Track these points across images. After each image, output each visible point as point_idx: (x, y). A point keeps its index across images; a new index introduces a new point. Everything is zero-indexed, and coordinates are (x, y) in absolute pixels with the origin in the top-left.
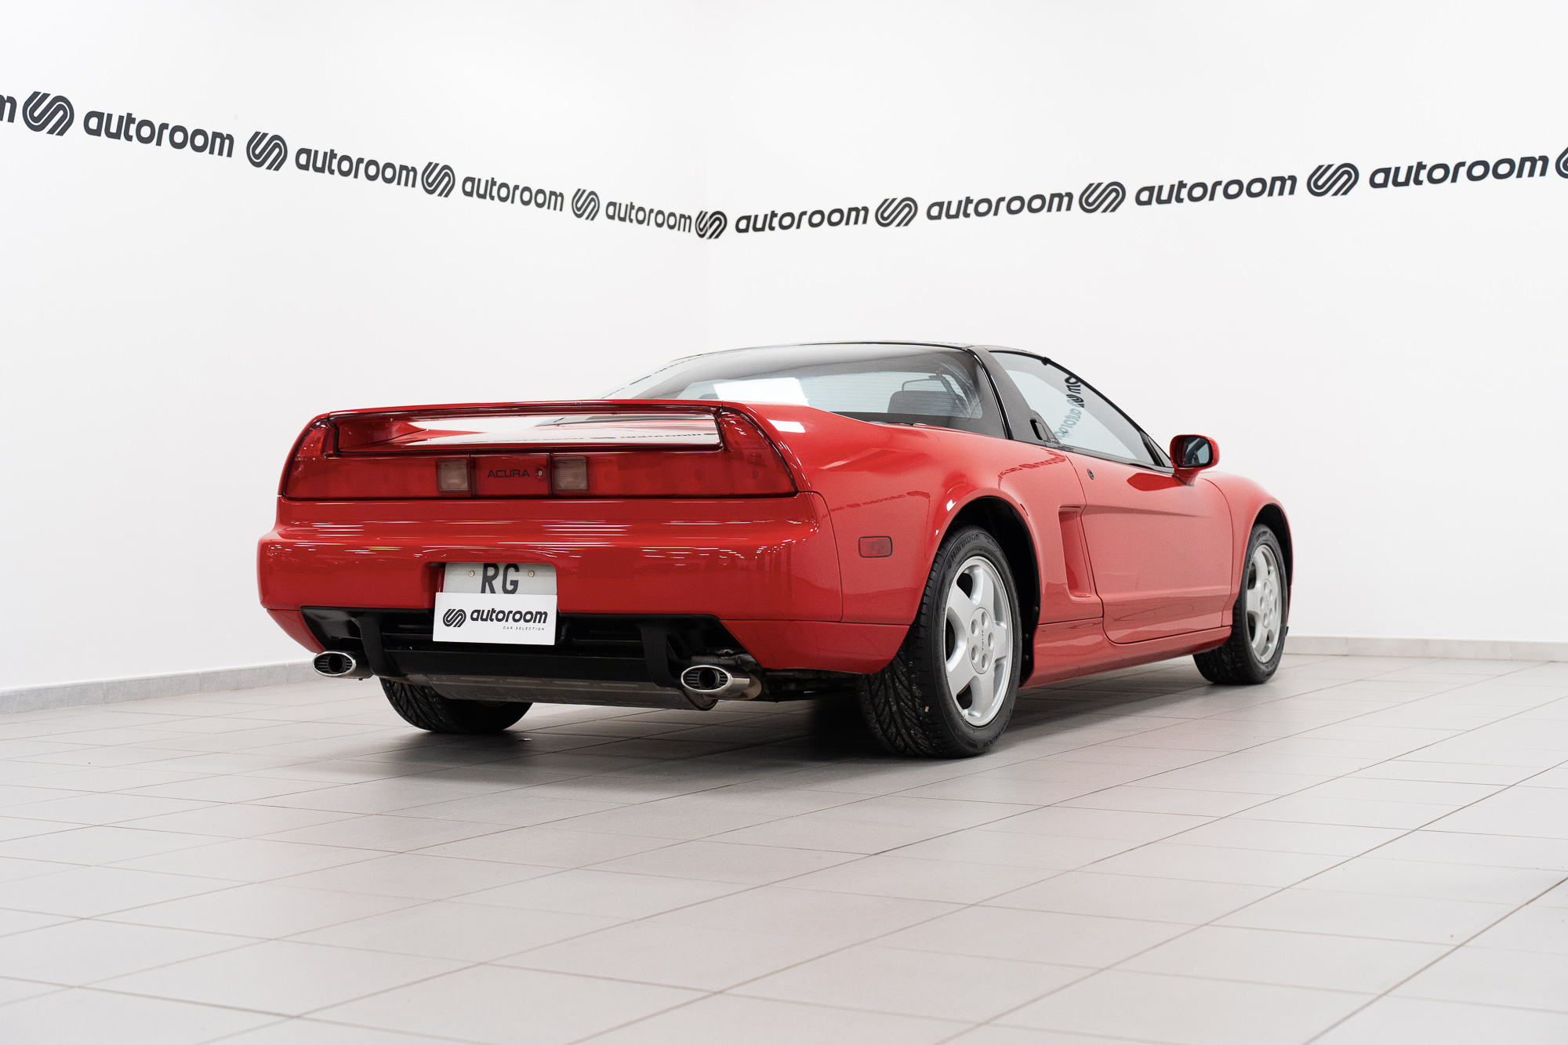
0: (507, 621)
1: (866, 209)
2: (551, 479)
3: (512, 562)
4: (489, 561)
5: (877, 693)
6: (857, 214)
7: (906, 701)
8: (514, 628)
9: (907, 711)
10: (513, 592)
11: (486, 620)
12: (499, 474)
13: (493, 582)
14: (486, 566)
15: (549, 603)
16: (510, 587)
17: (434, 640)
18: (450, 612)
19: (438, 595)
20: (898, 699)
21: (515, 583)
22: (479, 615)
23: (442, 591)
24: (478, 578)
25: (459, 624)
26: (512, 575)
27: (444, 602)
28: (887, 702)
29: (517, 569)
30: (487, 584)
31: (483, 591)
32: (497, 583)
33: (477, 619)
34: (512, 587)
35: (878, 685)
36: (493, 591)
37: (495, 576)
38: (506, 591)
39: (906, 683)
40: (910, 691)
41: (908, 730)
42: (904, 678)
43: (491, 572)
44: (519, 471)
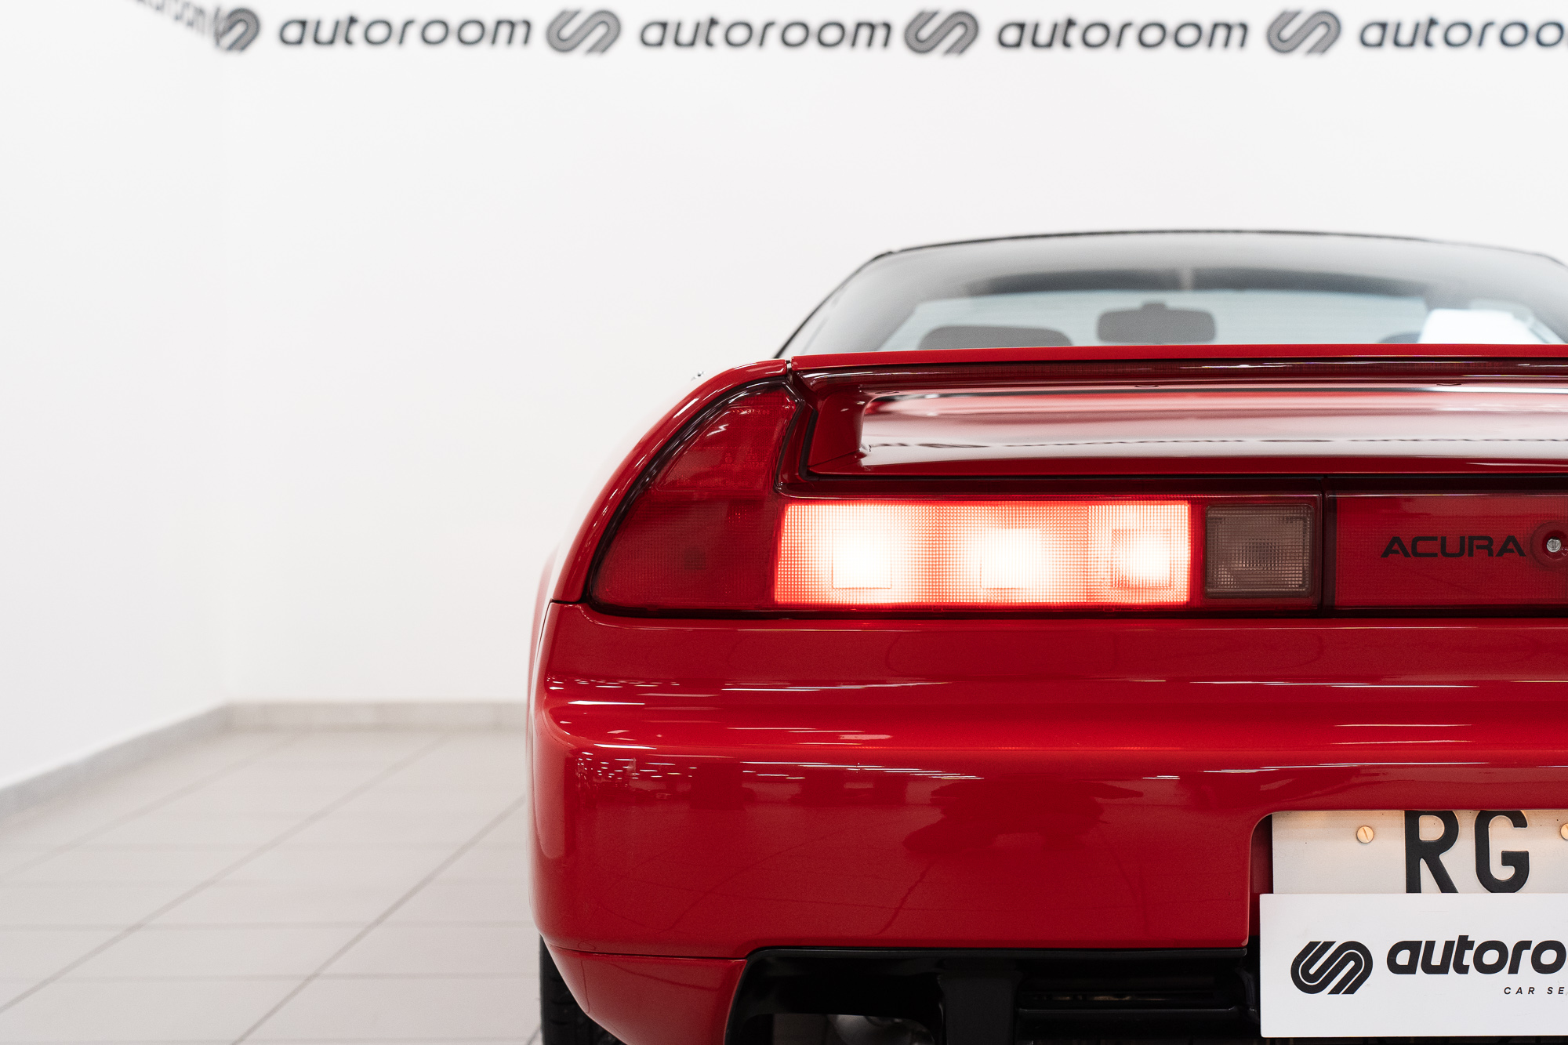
0: (1514, 970)
8: (1542, 990)
10: (1514, 885)
11: (1442, 969)
13: (1445, 858)
16: (1502, 872)
18: (1313, 951)
21: (1518, 861)
23: (1271, 891)
25: (1351, 985)
26: (1503, 836)
32: (1459, 860)
33: (1410, 969)
36: (1446, 885)
38: (1491, 884)
43: (1431, 829)
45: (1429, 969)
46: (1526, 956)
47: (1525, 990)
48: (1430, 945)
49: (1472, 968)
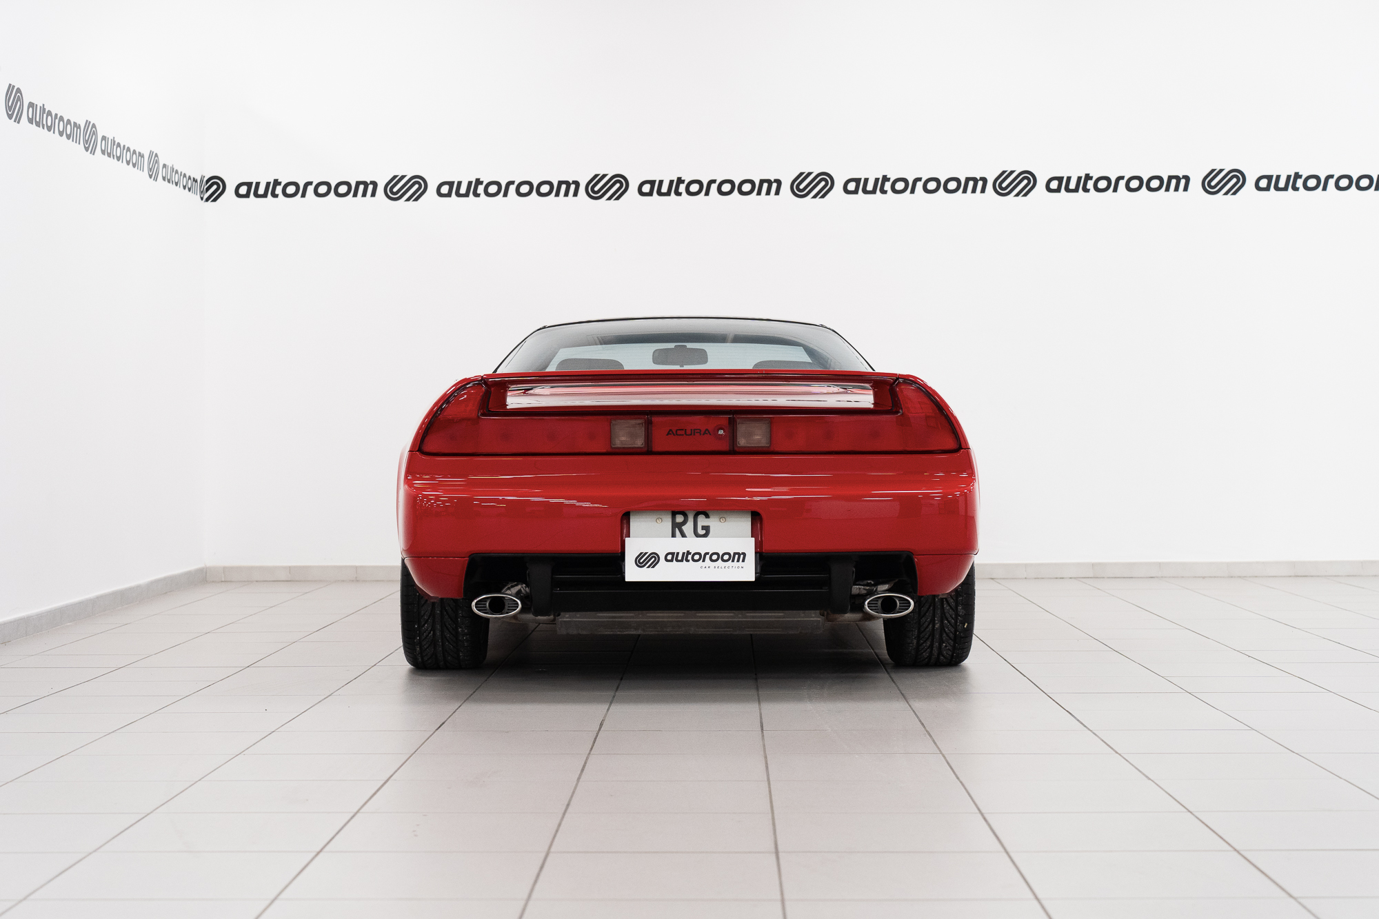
0: (704, 561)
1: (375, 184)
2: (733, 436)
3: (701, 509)
4: (677, 509)
5: (925, 614)
6: (365, 188)
7: (950, 619)
9: (948, 628)
10: (706, 535)
11: (682, 561)
12: (679, 432)
14: (674, 514)
15: (748, 545)
16: (701, 532)
17: (626, 580)
18: (641, 555)
19: (627, 540)
20: (943, 617)
21: (707, 529)
22: (673, 557)
24: (667, 524)
25: (653, 565)
26: (702, 521)
27: (633, 547)
28: (933, 621)
29: (707, 516)
30: (677, 529)
31: (673, 535)
32: (689, 528)
33: (672, 561)
34: (704, 532)
35: (927, 607)
36: (683, 535)
37: (684, 523)
38: (697, 535)
39: (953, 604)
40: (956, 610)
41: (941, 642)
42: (952, 601)
43: (680, 519)
44: (700, 430)
45: (677, 560)
46: (708, 557)
47: (707, 567)
48: (678, 553)
49: (691, 560)
